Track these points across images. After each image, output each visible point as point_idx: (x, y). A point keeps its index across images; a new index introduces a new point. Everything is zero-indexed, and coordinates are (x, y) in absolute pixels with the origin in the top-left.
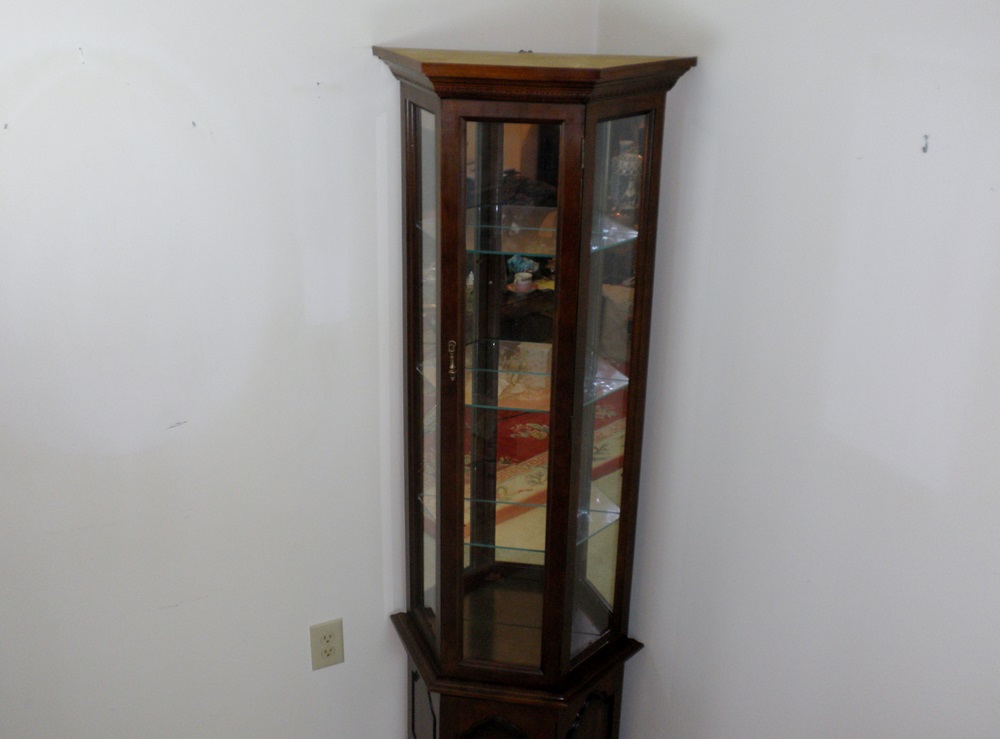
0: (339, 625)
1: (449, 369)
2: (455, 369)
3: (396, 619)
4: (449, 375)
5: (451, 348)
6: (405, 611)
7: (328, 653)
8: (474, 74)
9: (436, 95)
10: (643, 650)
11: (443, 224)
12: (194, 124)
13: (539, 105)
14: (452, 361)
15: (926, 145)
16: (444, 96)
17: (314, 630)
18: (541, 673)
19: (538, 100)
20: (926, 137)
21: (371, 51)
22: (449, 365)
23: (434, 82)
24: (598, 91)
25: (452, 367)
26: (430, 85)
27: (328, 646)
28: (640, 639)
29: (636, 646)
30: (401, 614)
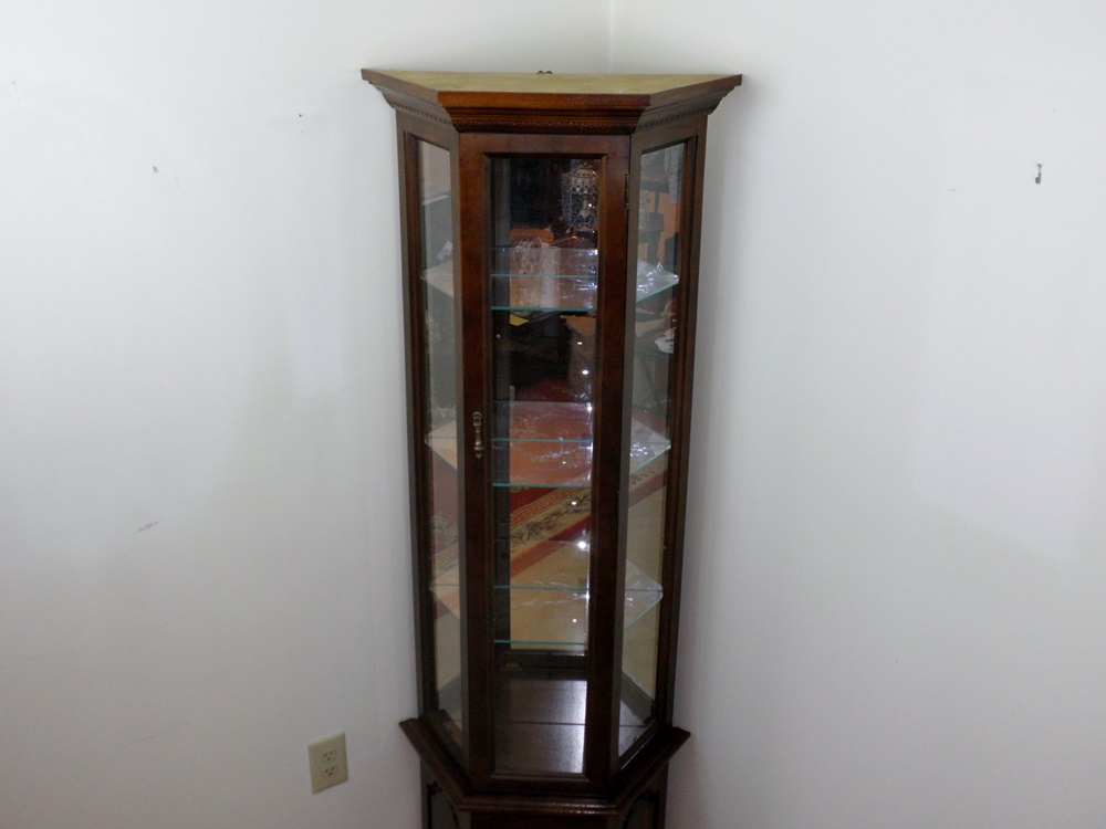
0: (342, 739)
1: (475, 445)
2: (482, 445)
3: (406, 726)
4: (475, 452)
5: (477, 421)
6: (416, 717)
7: (330, 773)
8: (501, 103)
9: (453, 128)
10: (689, 740)
11: (464, 278)
12: (155, 168)
13: (576, 137)
14: (479, 437)
15: (1040, 175)
16: (461, 129)
17: (314, 750)
18: (587, 780)
19: (575, 131)
20: (1040, 166)
21: (360, 74)
22: (474, 441)
23: (451, 114)
24: (644, 119)
25: (477, 443)
26: (447, 117)
27: (330, 765)
28: (685, 728)
29: (682, 736)
30: (411, 720)
